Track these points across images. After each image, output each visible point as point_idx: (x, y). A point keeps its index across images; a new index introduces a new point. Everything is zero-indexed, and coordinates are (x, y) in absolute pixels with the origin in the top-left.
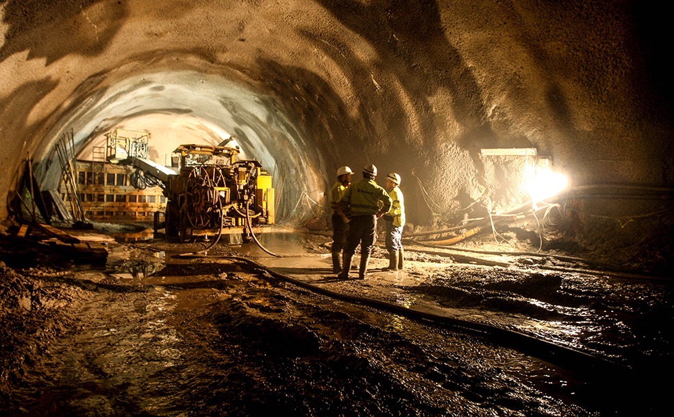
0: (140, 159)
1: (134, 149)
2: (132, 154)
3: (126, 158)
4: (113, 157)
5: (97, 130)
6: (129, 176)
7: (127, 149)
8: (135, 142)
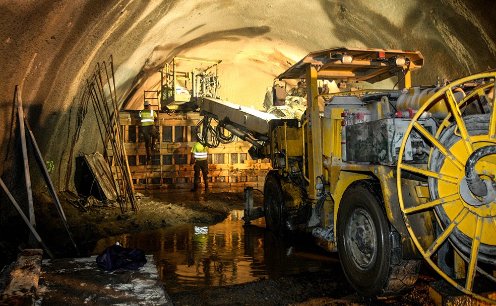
0: (208, 98)
1: (199, 85)
2: (197, 93)
3: (188, 101)
4: (171, 100)
5: (147, 67)
6: (189, 127)
7: (189, 87)
8: (202, 76)
